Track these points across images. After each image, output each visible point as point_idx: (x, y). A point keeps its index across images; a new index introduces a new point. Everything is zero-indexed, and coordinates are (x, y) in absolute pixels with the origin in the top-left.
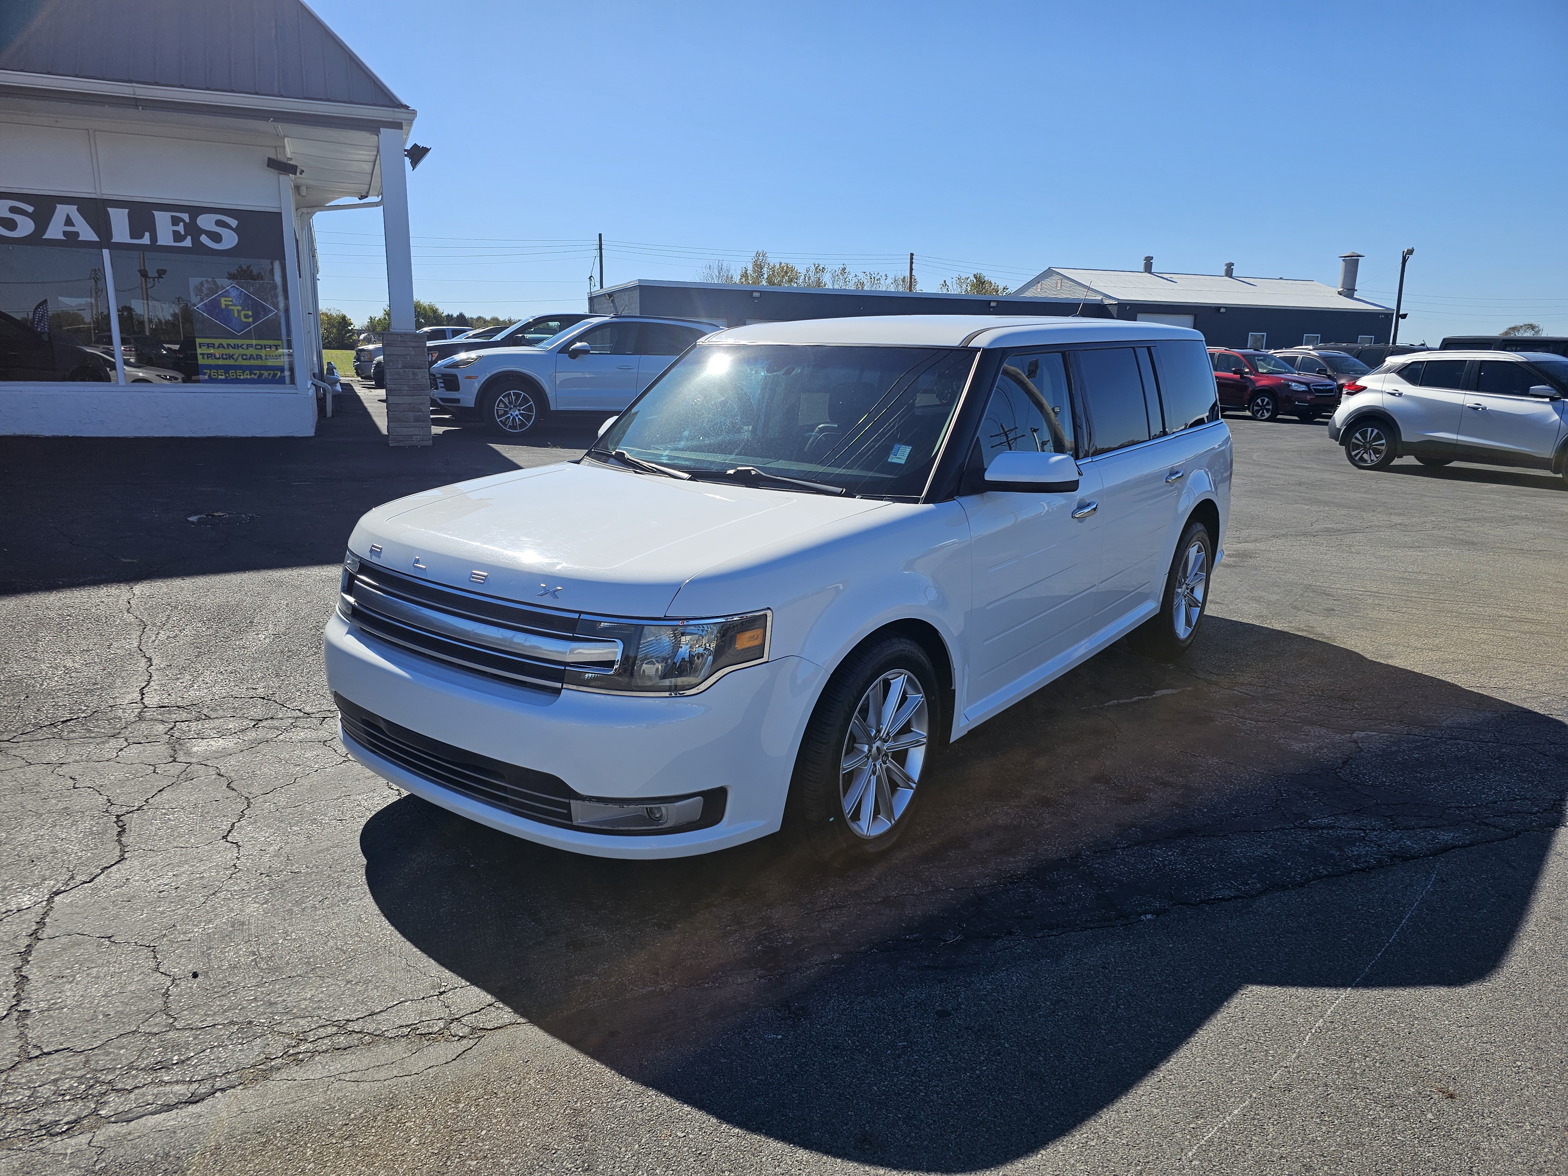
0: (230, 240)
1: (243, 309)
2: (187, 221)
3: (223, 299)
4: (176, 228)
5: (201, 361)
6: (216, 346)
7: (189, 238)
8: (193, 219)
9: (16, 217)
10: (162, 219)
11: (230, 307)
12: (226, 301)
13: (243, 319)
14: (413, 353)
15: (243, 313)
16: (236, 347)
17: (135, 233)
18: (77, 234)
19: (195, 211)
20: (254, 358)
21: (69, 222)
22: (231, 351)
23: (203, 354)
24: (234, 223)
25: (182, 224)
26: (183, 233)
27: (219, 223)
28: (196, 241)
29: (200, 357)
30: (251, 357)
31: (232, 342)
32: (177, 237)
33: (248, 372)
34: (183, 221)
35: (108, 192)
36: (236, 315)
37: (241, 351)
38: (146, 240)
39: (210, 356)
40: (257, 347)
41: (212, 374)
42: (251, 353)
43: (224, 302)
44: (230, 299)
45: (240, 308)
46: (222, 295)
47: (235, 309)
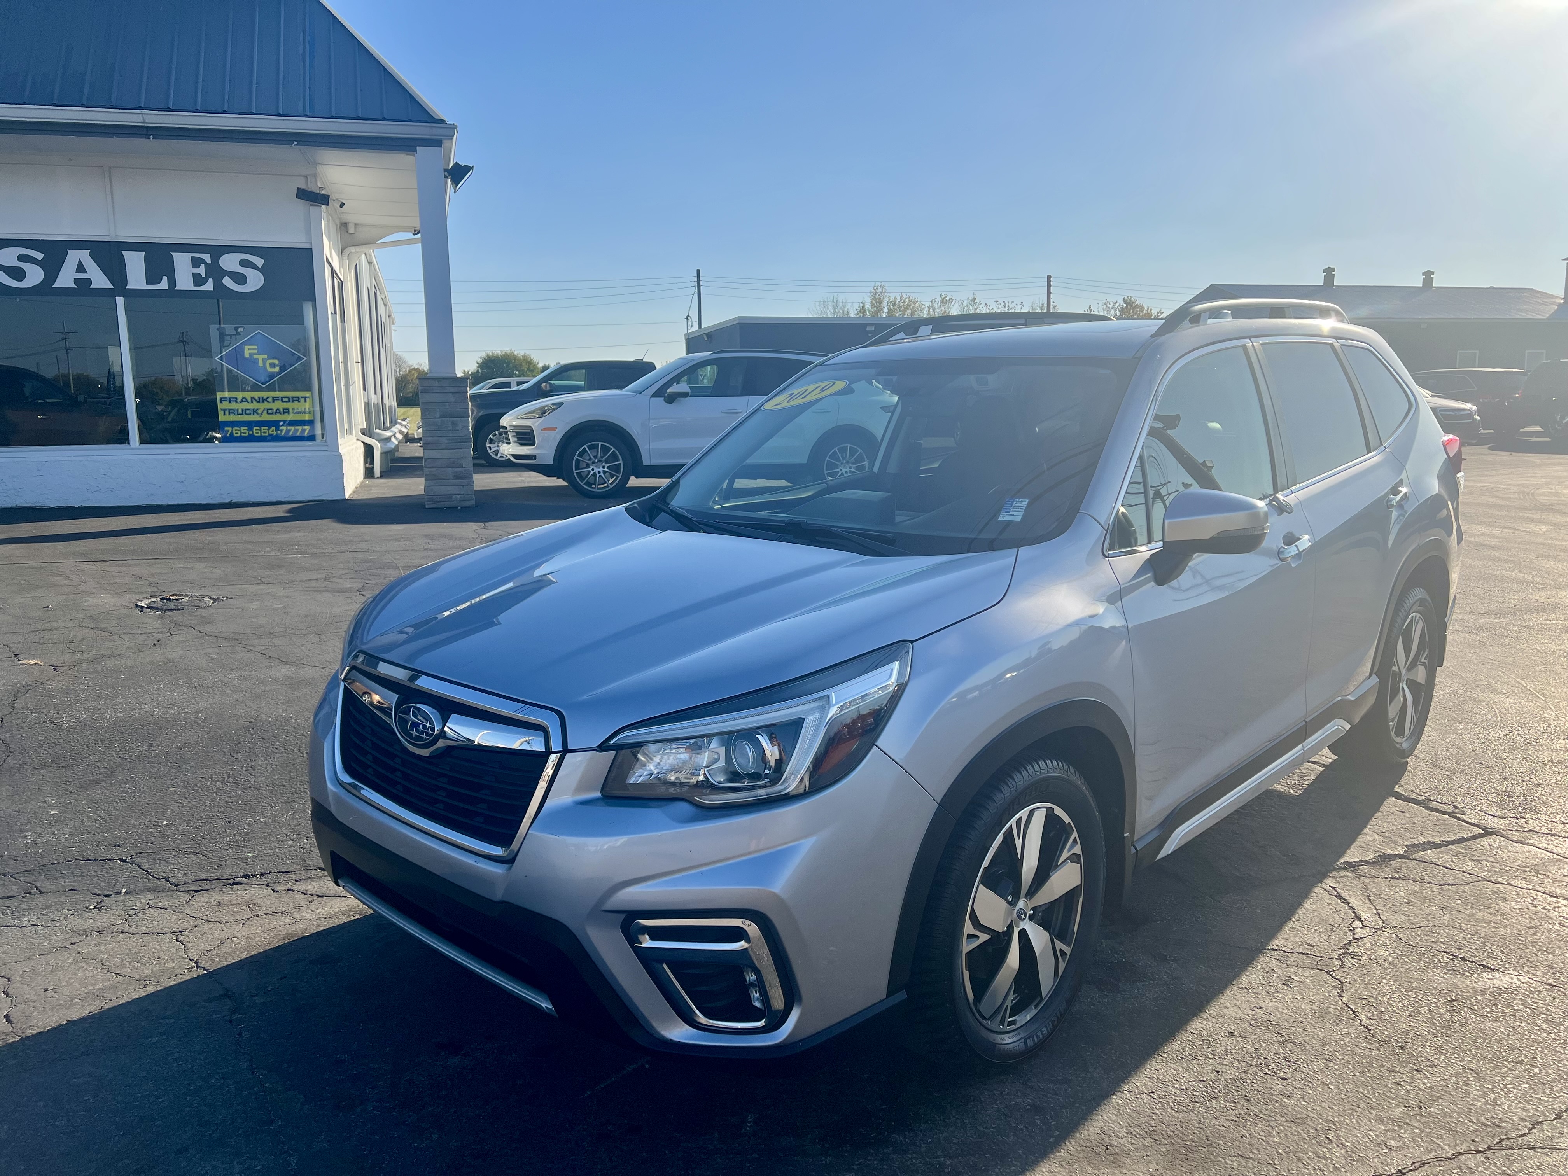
0: (255, 281)
1: (270, 358)
2: (209, 262)
3: (246, 348)
4: (196, 271)
5: (222, 418)
6: (239, 400)
7: (211, 280)
8: (216, 259)
9: (25, 266)
10: (182, 262)
11: (255, 356)
12: (249, 349)
13: (270, 370)
14: (453, 400)
15: (269, 362)
16: (261, 400)
17: (152, 278)
18: (89, 281)
19: (218, 251)
20: (280, 413)
21: (81, 268)
22: (255, 405)
23: (224, 410)
24: (259, 262)
25: (203, 266)
26: (204, 276)
27: (244, 263)
28: (218, 284)
29: (221, 413)
30: (278, 412)
31: (256, 395)
32: (198, 280)
33: (273, 428)
34: (204, 261)
35: (124, 234)
36: (261, 365)
37: (266, 405)
38: (164, 285)
39: (231, 412)
40: (284, 400)
41: (234, 432)
42: (278, 407)
43: (248, 351)
44: (255, 347)
45: (266, 356)
46: (245, 343)
47: (261, 357)
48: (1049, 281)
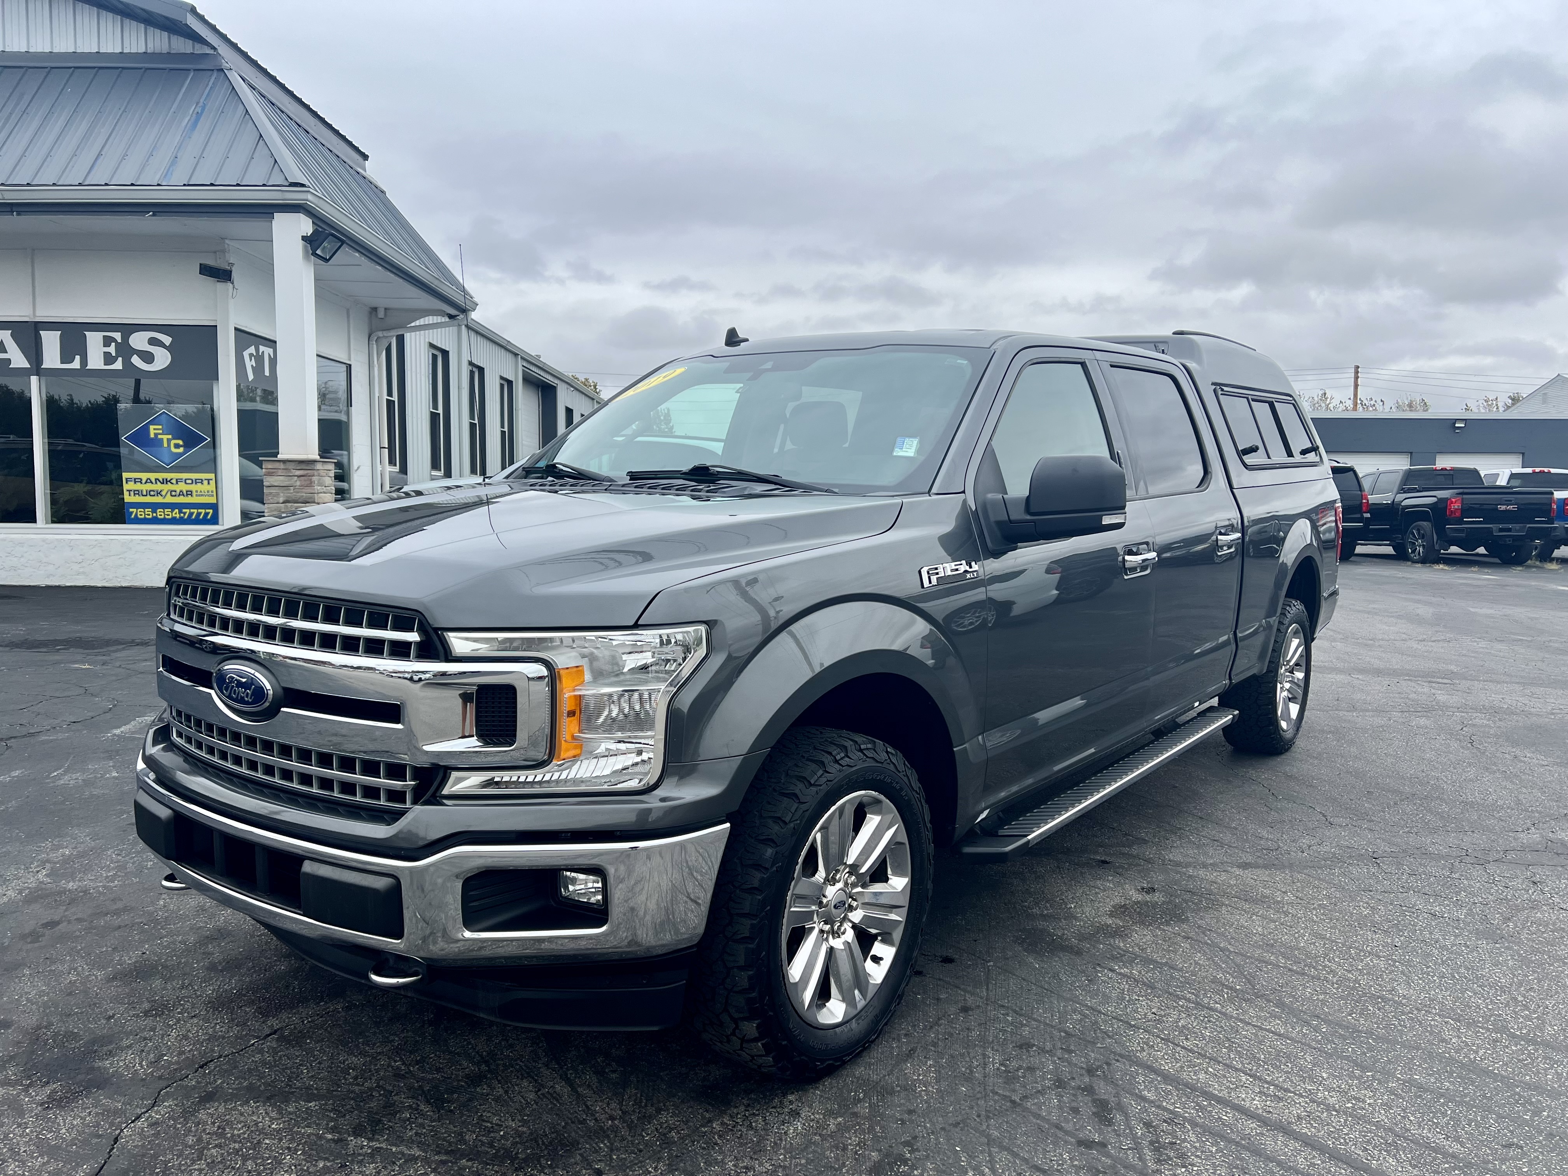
0: (162, 359)
1: (174, 438)
2: (119, 341)
3: (152, 427)
4: (107, 349)
5: (128, 498)
6: (144, 481)
7: (120, 359)
8: (125, 338)
10: (94, 340)
11: (160, 437)
12: (154, 429)
13: (174, 450)
15: (173, 442)
16: (166, 481)
17: (66, 357)
18: (9, 361)
19: (128, 329)
20: (183, 495)
21: (2, 348)
22: (159, 487)
23: (129, 491)
24: (167, 340)
25: (113, 344)
26: (114, 354)
27: (153, 342)
28: (127, 363)
29: (126, 493)
30: (181, 493)
31: (161, 476)
32: (109, 359)
33: (177, 510)
34: (114, 340)
35: (44, 314)
36: (165, 445)
37: (169, 487)
38: (76, 364)
39: (137, 493)
40: (188, 481)
41: (139, 513)
42: (181, 489)
43: (153, 430)
44: (160, 427)
45: (170, 437)
46: (151, 423)
47: (165, 437)
48: (1357, 372)
